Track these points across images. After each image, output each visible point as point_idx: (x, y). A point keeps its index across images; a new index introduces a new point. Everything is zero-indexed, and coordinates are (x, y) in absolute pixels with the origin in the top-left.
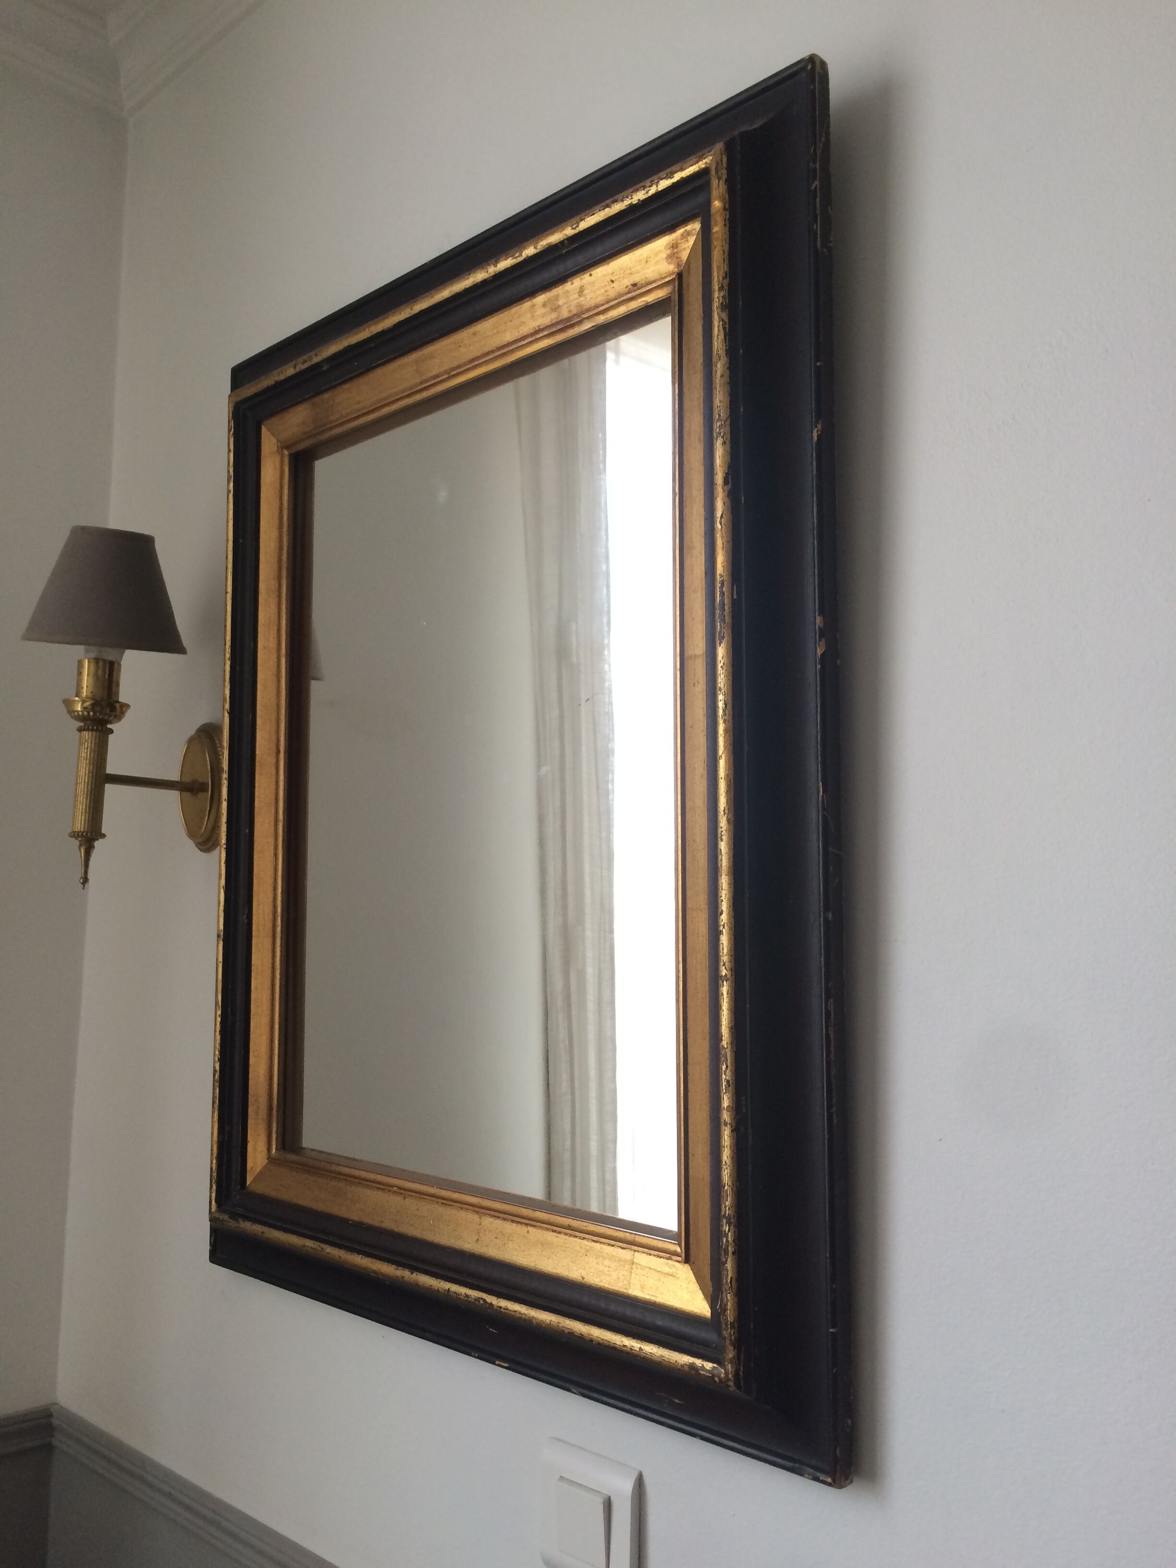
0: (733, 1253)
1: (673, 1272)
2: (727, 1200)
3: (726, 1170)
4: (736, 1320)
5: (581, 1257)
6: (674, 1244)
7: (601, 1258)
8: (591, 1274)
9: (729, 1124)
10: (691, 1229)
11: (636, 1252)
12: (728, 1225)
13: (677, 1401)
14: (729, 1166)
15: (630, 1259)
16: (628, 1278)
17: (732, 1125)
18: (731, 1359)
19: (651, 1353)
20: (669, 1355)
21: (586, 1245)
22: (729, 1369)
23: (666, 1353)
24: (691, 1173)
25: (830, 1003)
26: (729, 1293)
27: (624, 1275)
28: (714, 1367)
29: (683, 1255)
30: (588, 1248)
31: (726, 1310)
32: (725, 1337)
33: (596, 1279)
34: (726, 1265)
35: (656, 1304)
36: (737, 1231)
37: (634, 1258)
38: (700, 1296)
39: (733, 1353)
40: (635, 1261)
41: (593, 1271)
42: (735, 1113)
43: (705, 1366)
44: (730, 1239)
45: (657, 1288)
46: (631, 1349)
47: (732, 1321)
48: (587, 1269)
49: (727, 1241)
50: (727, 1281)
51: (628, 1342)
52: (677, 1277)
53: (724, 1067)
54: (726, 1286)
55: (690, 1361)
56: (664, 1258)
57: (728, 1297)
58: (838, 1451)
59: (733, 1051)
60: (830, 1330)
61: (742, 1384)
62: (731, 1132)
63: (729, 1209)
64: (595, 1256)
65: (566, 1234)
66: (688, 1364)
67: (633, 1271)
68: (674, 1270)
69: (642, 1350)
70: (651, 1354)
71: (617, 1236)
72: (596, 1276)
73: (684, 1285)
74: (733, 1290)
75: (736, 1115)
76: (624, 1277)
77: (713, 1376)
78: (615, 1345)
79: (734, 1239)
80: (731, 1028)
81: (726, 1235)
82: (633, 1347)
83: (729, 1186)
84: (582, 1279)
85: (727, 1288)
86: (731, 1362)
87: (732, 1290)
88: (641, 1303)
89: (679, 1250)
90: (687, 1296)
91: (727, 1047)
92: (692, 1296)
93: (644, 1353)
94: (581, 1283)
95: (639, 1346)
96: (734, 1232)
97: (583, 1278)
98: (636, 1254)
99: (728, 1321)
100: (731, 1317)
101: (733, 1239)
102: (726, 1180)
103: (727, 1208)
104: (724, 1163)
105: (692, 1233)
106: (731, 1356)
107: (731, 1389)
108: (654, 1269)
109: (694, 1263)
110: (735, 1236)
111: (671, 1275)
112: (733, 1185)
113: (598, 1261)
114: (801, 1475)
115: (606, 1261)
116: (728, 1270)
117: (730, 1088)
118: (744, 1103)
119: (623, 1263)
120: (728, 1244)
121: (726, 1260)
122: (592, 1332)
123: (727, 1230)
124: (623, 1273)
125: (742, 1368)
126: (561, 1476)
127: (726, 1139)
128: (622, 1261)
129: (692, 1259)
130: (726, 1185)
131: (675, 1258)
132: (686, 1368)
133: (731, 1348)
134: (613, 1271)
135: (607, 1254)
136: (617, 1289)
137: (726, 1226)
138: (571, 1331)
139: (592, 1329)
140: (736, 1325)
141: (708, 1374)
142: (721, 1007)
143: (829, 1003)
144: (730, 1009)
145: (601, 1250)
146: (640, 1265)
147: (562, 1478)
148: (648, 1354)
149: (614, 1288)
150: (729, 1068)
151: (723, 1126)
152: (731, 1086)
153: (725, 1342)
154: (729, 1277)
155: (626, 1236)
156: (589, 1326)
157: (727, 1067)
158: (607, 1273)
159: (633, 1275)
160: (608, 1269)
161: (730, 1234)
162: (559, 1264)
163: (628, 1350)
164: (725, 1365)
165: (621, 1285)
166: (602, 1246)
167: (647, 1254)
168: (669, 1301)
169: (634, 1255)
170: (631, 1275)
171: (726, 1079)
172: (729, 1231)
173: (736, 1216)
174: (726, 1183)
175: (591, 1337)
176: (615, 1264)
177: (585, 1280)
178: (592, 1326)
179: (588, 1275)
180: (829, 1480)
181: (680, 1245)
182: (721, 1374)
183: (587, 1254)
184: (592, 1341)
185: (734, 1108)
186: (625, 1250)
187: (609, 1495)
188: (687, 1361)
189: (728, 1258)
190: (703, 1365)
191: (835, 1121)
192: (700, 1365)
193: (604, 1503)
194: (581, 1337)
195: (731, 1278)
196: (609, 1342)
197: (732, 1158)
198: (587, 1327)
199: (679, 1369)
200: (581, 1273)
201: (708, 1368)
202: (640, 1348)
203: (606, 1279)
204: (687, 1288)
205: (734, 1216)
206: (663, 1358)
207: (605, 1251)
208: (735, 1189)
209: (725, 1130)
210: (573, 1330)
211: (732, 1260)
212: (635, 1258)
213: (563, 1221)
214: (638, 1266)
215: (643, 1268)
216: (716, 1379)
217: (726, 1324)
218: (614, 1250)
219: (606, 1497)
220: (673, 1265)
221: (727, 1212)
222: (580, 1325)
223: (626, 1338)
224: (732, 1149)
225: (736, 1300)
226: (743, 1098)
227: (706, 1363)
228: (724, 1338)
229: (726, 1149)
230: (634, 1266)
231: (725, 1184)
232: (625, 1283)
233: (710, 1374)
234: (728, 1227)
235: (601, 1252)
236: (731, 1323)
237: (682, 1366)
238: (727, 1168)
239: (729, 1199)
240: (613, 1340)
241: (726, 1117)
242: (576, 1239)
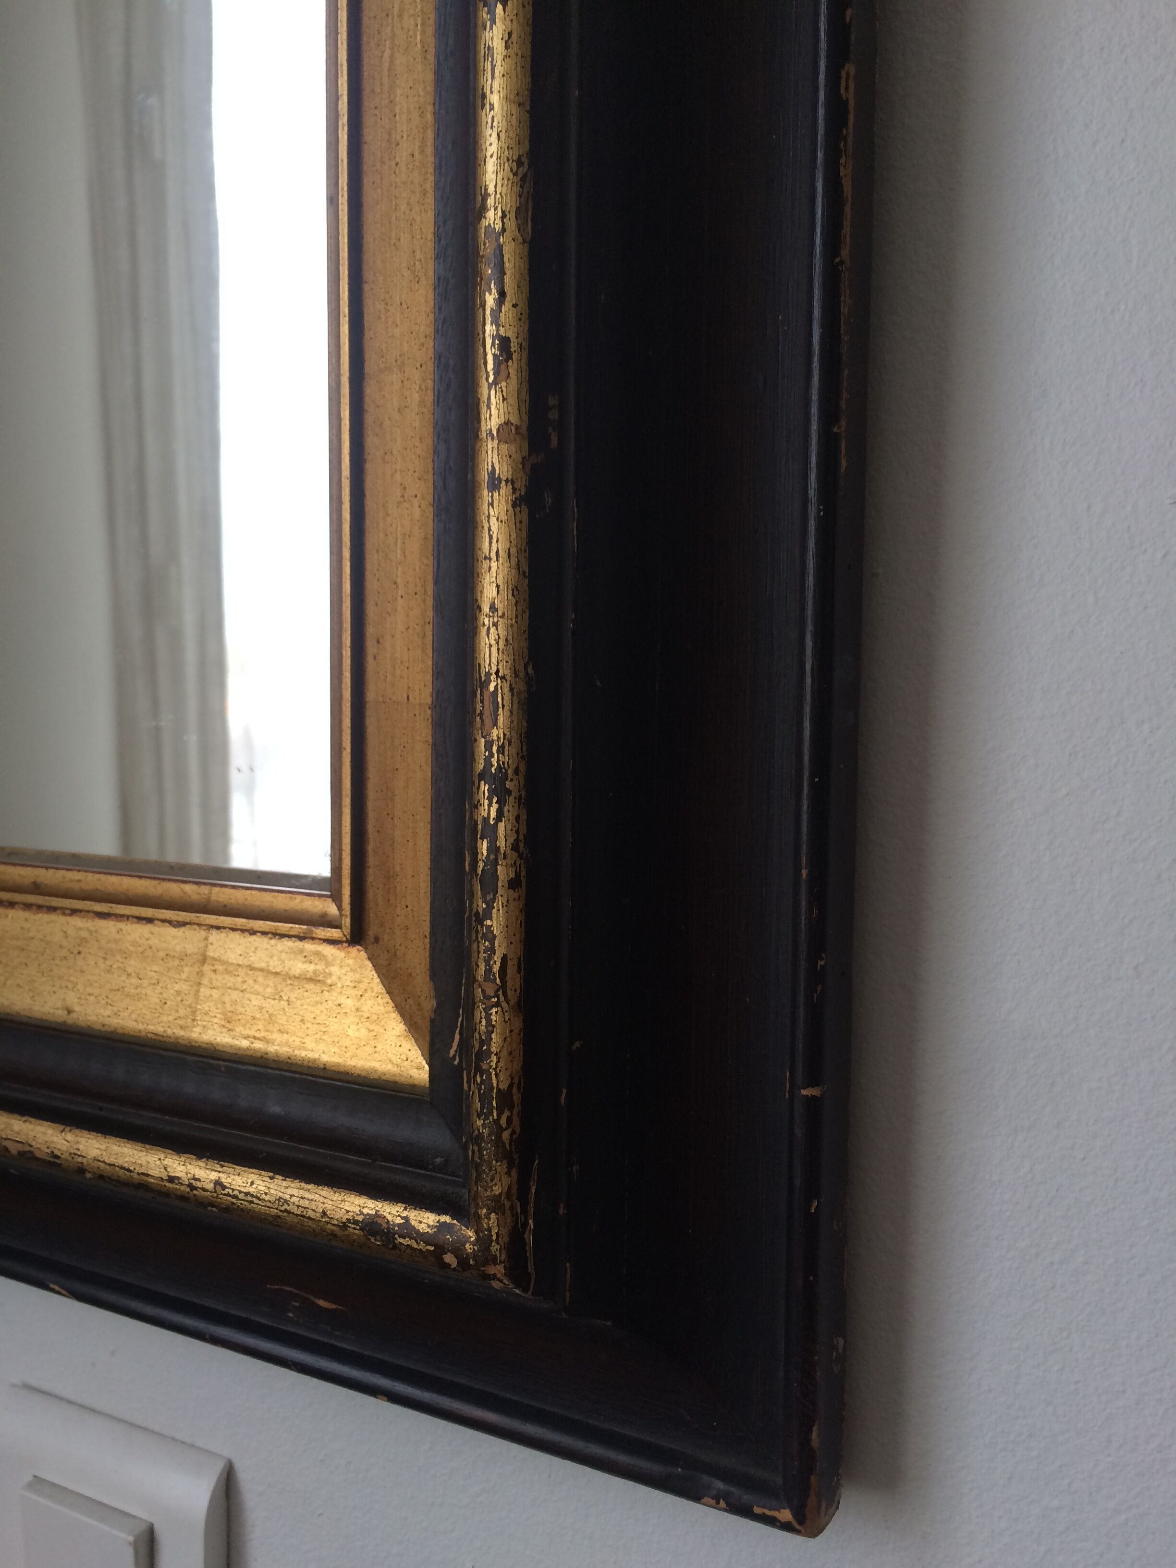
0: (513, 884)
1: (315, 972)
2: (495, 724)
3: (493, 630)
4: (516, 1080)
5: (65, 958)
6: (320, 896)
7: (118, 957)
8: (92, 998)
9: (507, 481)
10: (370, 847)
11: (214, 932)
12: (495, 800)
13: (322, 1303)
14: (503, 616)
15: (195, 950)
16: (190, 999)
17: (517, 485)
18: (497, 1199)
19: (247, 1194)
20: (303, 1198)
21: (80, 929)
22: (489, 1230)
23: (295, 1192)
24: (371, 695)
25: (848, 74)
26: (497, 1004)
27: (178, 993)
28: (442, 1226)
29: (347, 922)
30: (84, 934)
31: (483, 1055)
32: (480, 1135)
33: (102, 1012)
34: (489, 922)
35: (266, 1059)
36: (524, 817)
37: (206, 946)
38: (396, 1026)
39: (506, 1180)
40: (210, 954)
41: (96, 991)
42: (526, 445)
43: (413, 1222)
44: (501, 843)
45: (271, 1016)
46: (190, 1186)
47: (504, 1086)
48: (80, 987)
49: (494, 849)
50: (491, 968)
51: (182, 1168)
52: (329, 981)
53: (490, 300)
54: (486, 985)
55: (365, 1211)
56: (290, 936)
57: (493, 1018)
58: (814, 1435)
59: (524, 241)
60: (804, 1092)
61: (531, 1269)
62: (514, 505)
63: (501, 750)
64: (102, 954)
65: (28, 906)
66: (360, 1218)
67: (205, 981)
68: (320, 967)
69: (224, 1187)
70: (250, 1198)
71: (161, 895)
72: (104, 1002)
73: (349, 1003)
74: (510, 993)
75: (531, 452)
76: (179, 999)
77: (440, 1249)
78: (146, 1178)
79: (517, 840)
80: (519, 163)
81: (491, 832)
82: (199, 1180)
83: (503, 678)
84: (66, 1012)
85: (490, 992)
86: (496, 1206)
87: (505, 994)
88: (224, 1060)
89: (332, 909)
90: (355, 1031)
91: (504, 230)
92: (370, 1031)
93: (228, 1195)
94: (64, 1023)
95: (214, 1176)
96: (517, 819)
97: (69, 1012)
98: (214, 936)
99: (492, 1088)
100: (502, 1077)
101: (511, 840)
102: (494, 660)
103: (495, 748)
104: (486, 609)
105: (372, 860)
106: (497, 1190)
107: (496, 1284)
108: (262, 970)
109: (377, 940)
110: (517, 832)
111: (310, 980)
112: (516, 674)
113: (108, 963)
114: (696, 1497)
115: (132, 962)
116: (495, 936)
117: (513, 367)
118: (553, 415)
119: (177, 962)
120: (496, 860)
121: (490, 907)
122: (81, 1147)
123: (493, 814)
124: (177, 987)
125: (531, 1221)
126: (35, 1476)
127: (494, 528)
128: (174, 957)
129: (372, 930)
130: (493, 677)
131: (321, 932)
132: (355, 1231)
133: (500, 1167)
134: (151, 984)
135: (135, 944)
136: (160, 1029)
137: (490, 805)
138: (27, 1148)
139: (83, 1140)
140: (516, 1097)
141: (422, 1245)
142: (484, 96)
143: (843, 74)
144: (513, 99)
145: (118, 937)
146: (223, 962)
147: (38, 1483)
148: (241, 1196)
149: (151, 1028)
150: (508, 298)
151: (485, 492)
152: (515, 356)
153: (480, 1150)
154: (497, 958)
155: (185, 893)
156: (77, 1131)
157: (502, 294)
158: (133, 991)
159: (204, 991)
160: (134, 981)
161: (501, 826)
162: (9, 982)
163: (182, 1188)
164: (478, 1217)
165: (171, 1018)
166: (121, 925)
167: (243, 931)
168: (305, 1049)
169: (206, 939)
170: (198, 991)
171: (498, 336)
172: (499, 818)
173: (523, 768)
174: (494, 669)
175: (80, 1159)
176: (155, 968)
177: (74, 1016)
178: (85, 1133)
179: (83, 1002)
180: (786, 1515)
181: (336, 898)
182: (464, 1245)
183: (81, 949)
184: (81, 1170)
185: (524, 430)
186: (182, 929)
187: (151, 1519)
188: (357, 1210)
189: (494, 900)
190: (406, 1218)
191: (844, 463)
192: (399, 1221)
193: (135, 1545)
194: (53, 1162)
195: (504, 959)
196: (129, 1170)
197: (515, 591)
198: (69, 1136)
199: (333, 1235)
200: (64, 1000)
201: (423, 1228)
202: (218, 1183)
203: (131, 1008)
204: (357, 1010)
205: (516, 771)
206: (286, 1206)
207: (130, 938)
208: (521, 686)
209: (491, 504)
210: (31, 1146)
211: (507, 905)
212: (210, 947)
213: (19, 875)
214: (219, 967)
215: (231, 968)
216: (449, 1258)
217: (485, 1099)
218: (152, 933)
219: (143, 1527)
220: (317, 953)
221: (494, 761)
222: (50, 1132)
223: (176, 1157)
224: (514, 560)
225: (518, 1024)
226: (552, 401)
227: (415, 1213)
228: (478, 1139)
229: (494, 565)
230: (206, 968)
231: (488, 674)
232: (182, 1012)
233: (427, 1244)
234: (495, 807)
235: (117, 942)
236: (499, 1090)
237: (344, 1226)
238: (495, 625)
239: (501, 719)
240: (141, 1165)
241: (495, 461)
242: (53, 917)
